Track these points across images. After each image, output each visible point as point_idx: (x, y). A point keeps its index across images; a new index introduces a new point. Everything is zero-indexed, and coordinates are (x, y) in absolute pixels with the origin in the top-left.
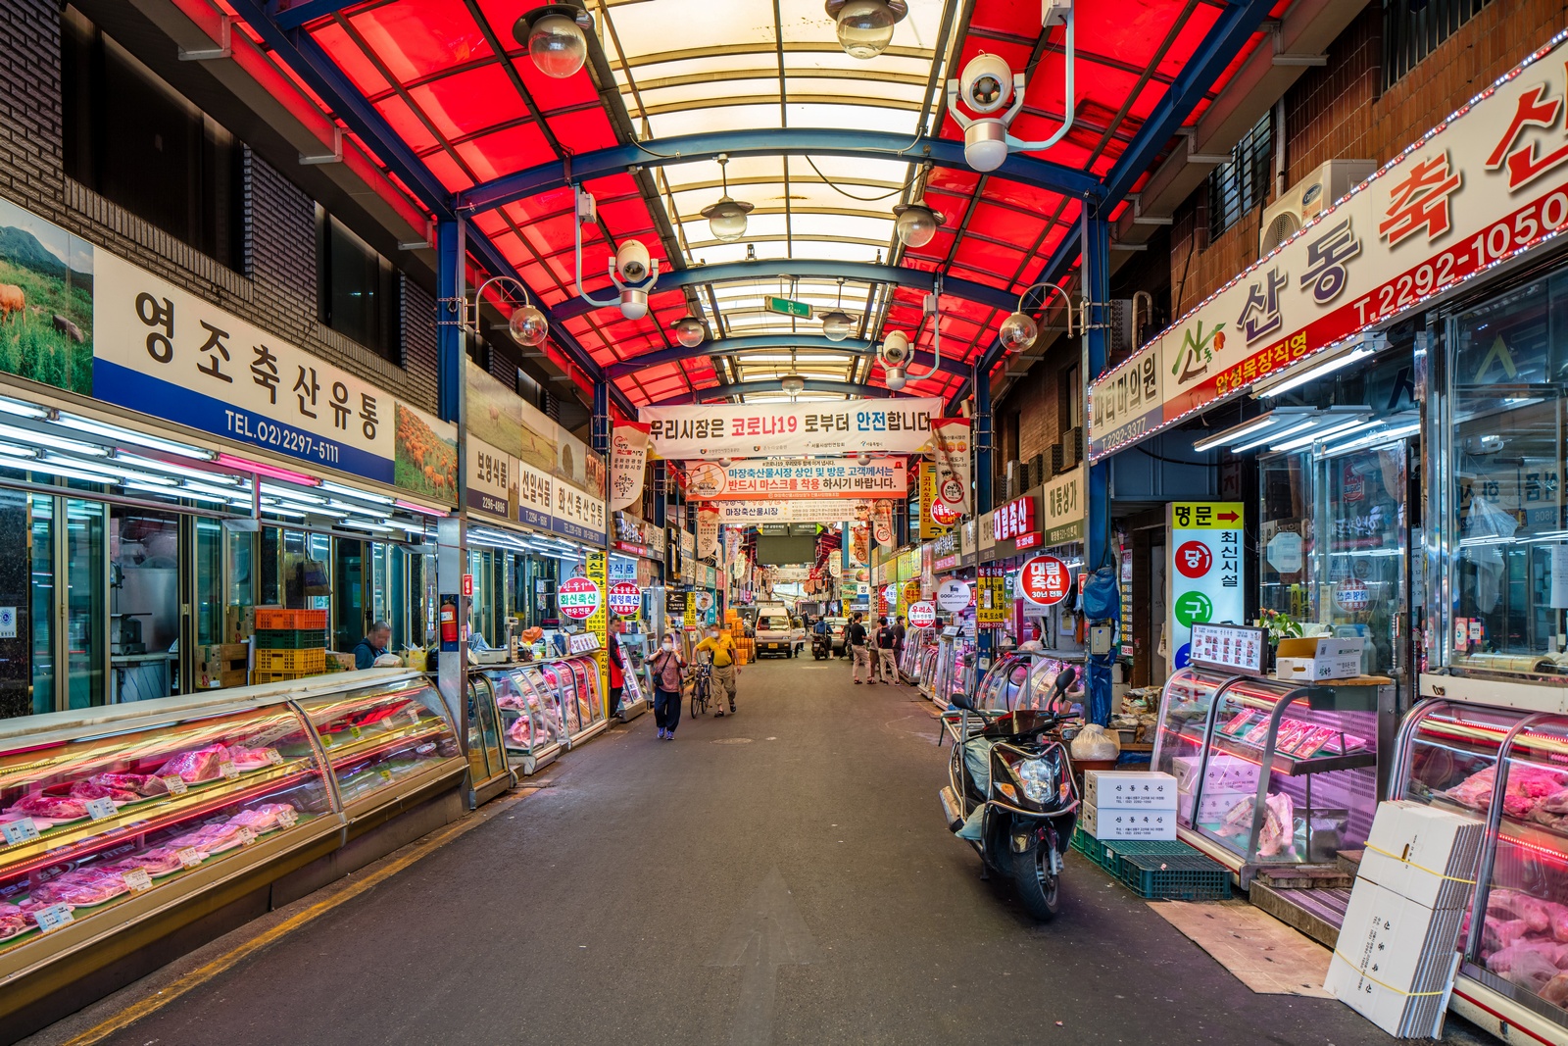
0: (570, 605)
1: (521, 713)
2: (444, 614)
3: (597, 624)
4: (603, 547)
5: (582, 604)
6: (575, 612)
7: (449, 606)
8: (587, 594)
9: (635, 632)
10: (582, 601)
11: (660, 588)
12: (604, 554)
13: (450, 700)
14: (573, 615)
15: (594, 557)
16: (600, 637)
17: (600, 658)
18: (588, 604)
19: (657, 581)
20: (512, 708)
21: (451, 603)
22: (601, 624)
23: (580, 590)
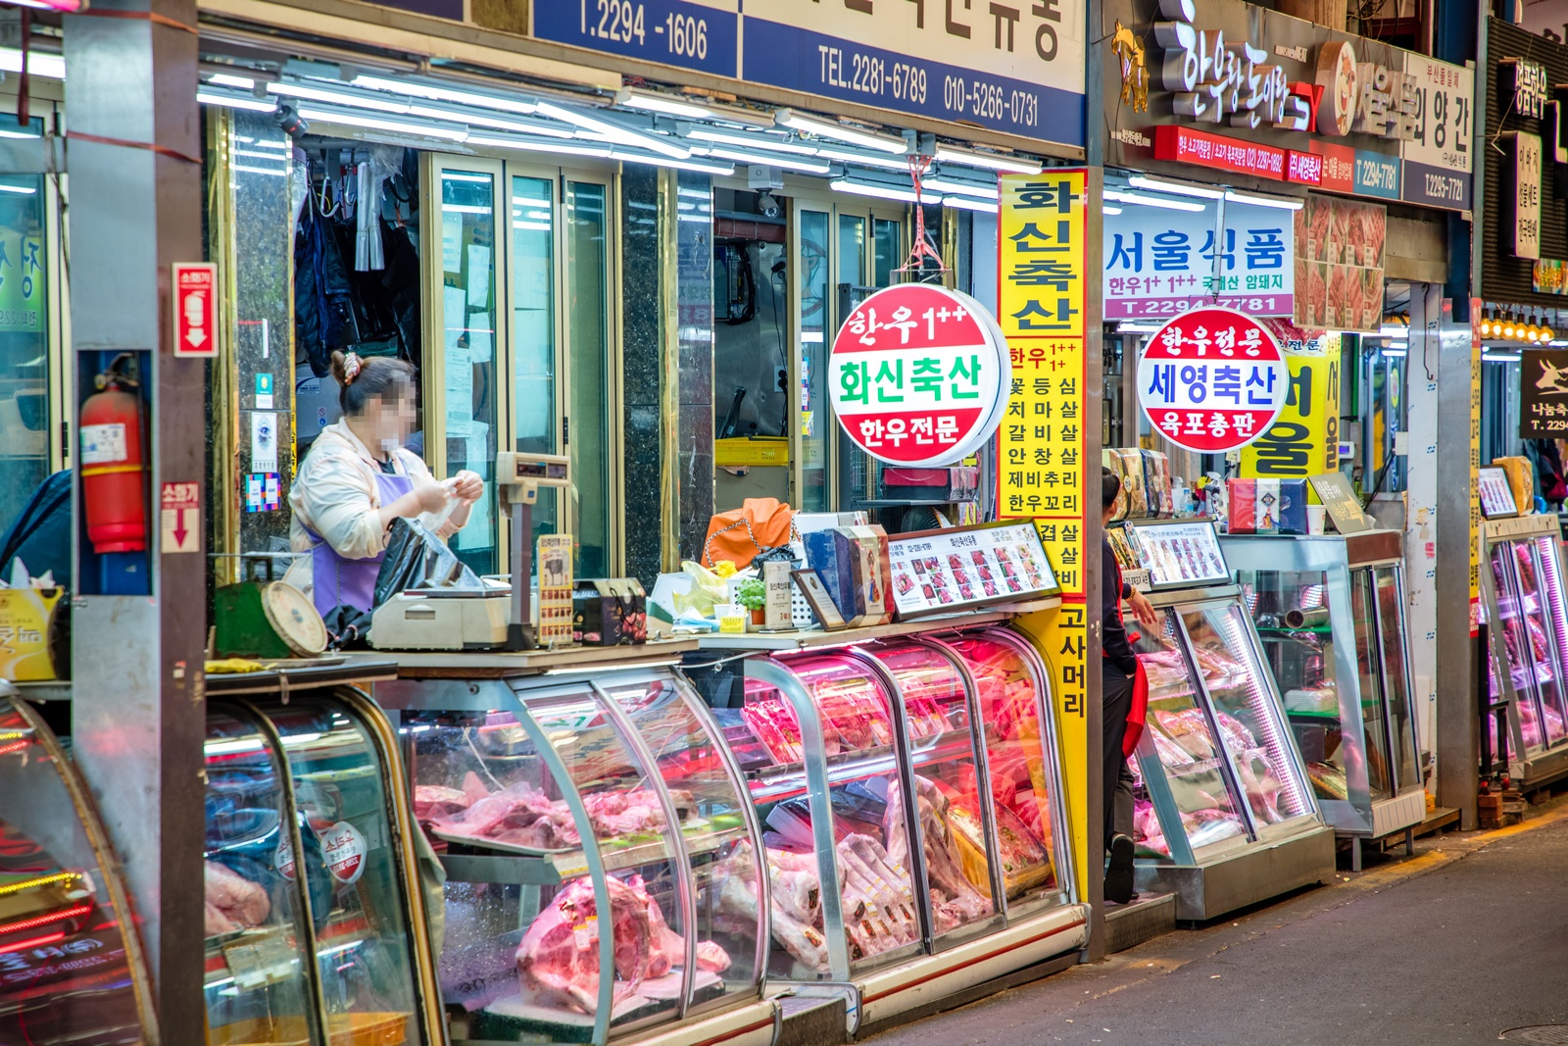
0: (875, 407)
1: (564, 866)
2: (92, 433)
3: (1044, 491)
4: (1073, 150)
5: (925, 402)
6: (897, 436)
7: (111, 400)
8: (946, 356)
9: (1292, 525)
10: (925, 385)
11: (1453, 337)
12: (1076, 181)
13: (114, 805)
14: (887, 447)
15: (1033, 195)
16: (1057, 548)
17: (1053, 638)
18: (948, 402)
19: (1438, 304)
20: (526, 841)
21: (123, 387)
22: (1060, 490)
23: (918, 339)
